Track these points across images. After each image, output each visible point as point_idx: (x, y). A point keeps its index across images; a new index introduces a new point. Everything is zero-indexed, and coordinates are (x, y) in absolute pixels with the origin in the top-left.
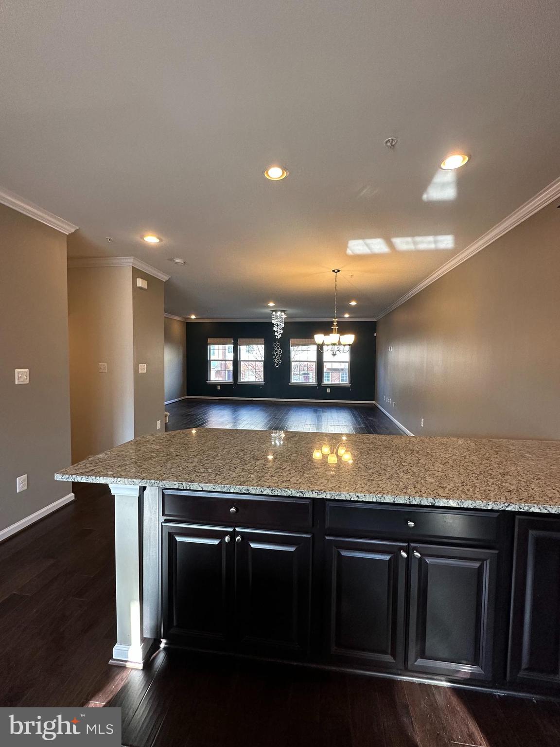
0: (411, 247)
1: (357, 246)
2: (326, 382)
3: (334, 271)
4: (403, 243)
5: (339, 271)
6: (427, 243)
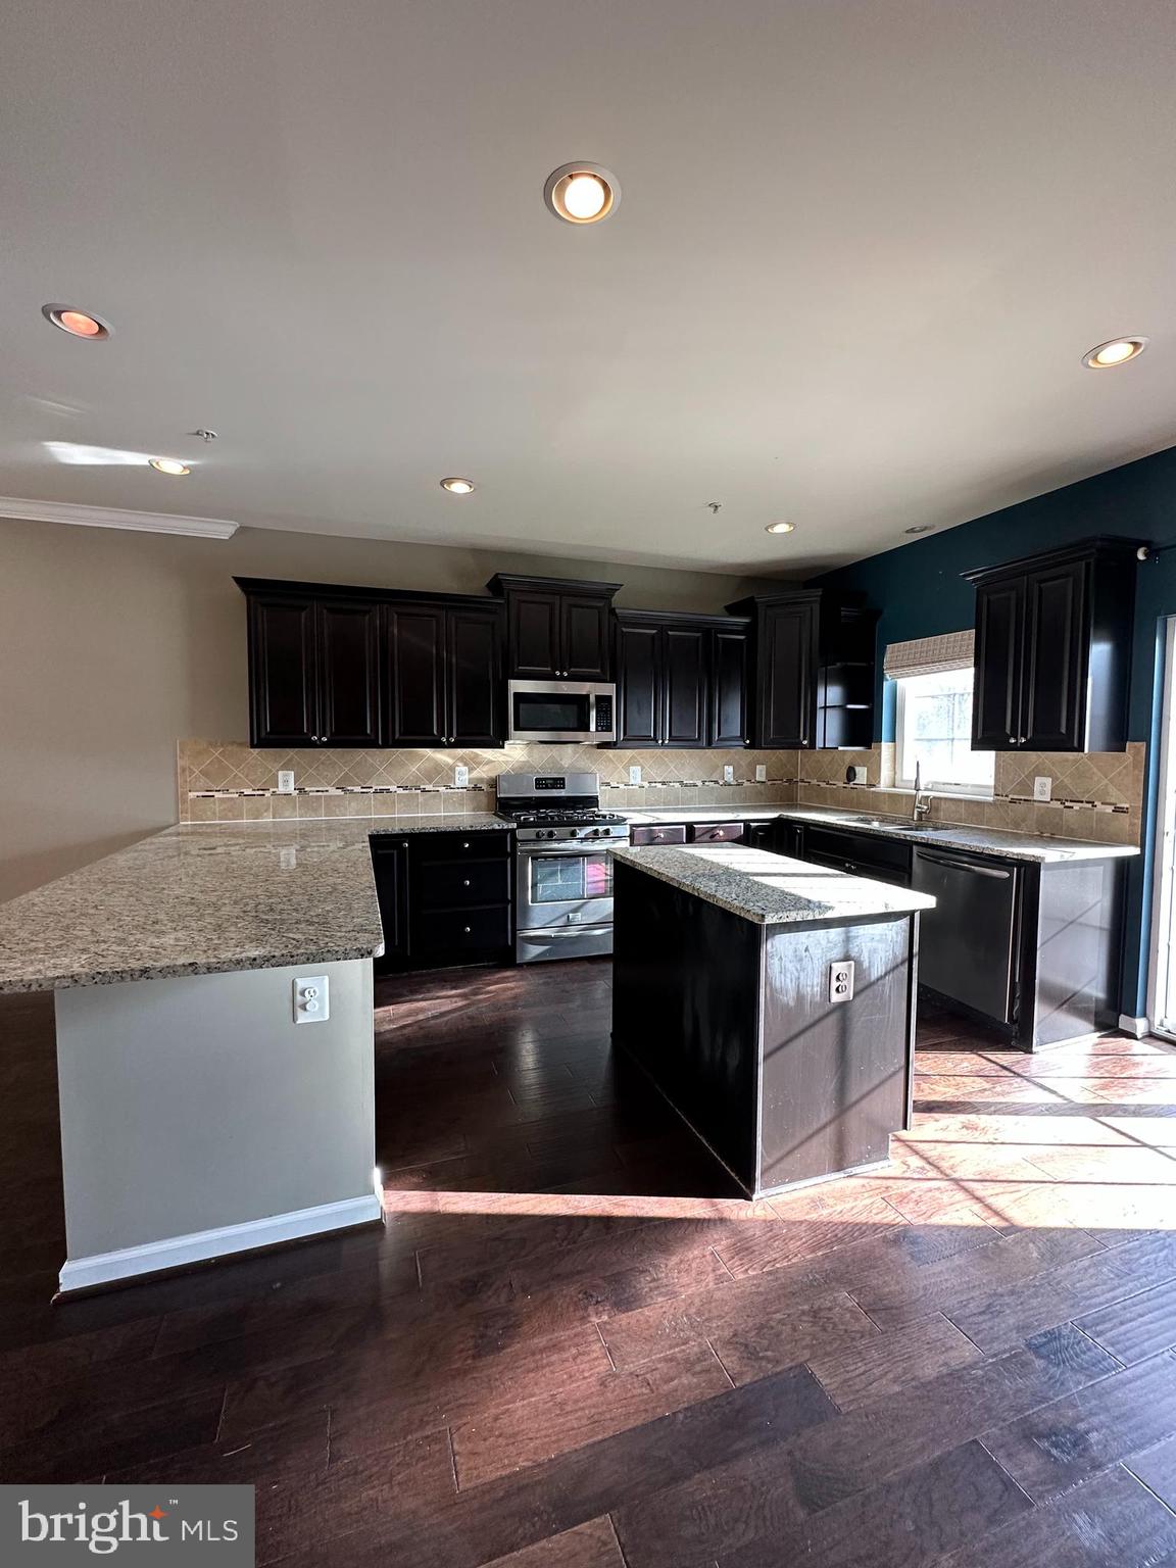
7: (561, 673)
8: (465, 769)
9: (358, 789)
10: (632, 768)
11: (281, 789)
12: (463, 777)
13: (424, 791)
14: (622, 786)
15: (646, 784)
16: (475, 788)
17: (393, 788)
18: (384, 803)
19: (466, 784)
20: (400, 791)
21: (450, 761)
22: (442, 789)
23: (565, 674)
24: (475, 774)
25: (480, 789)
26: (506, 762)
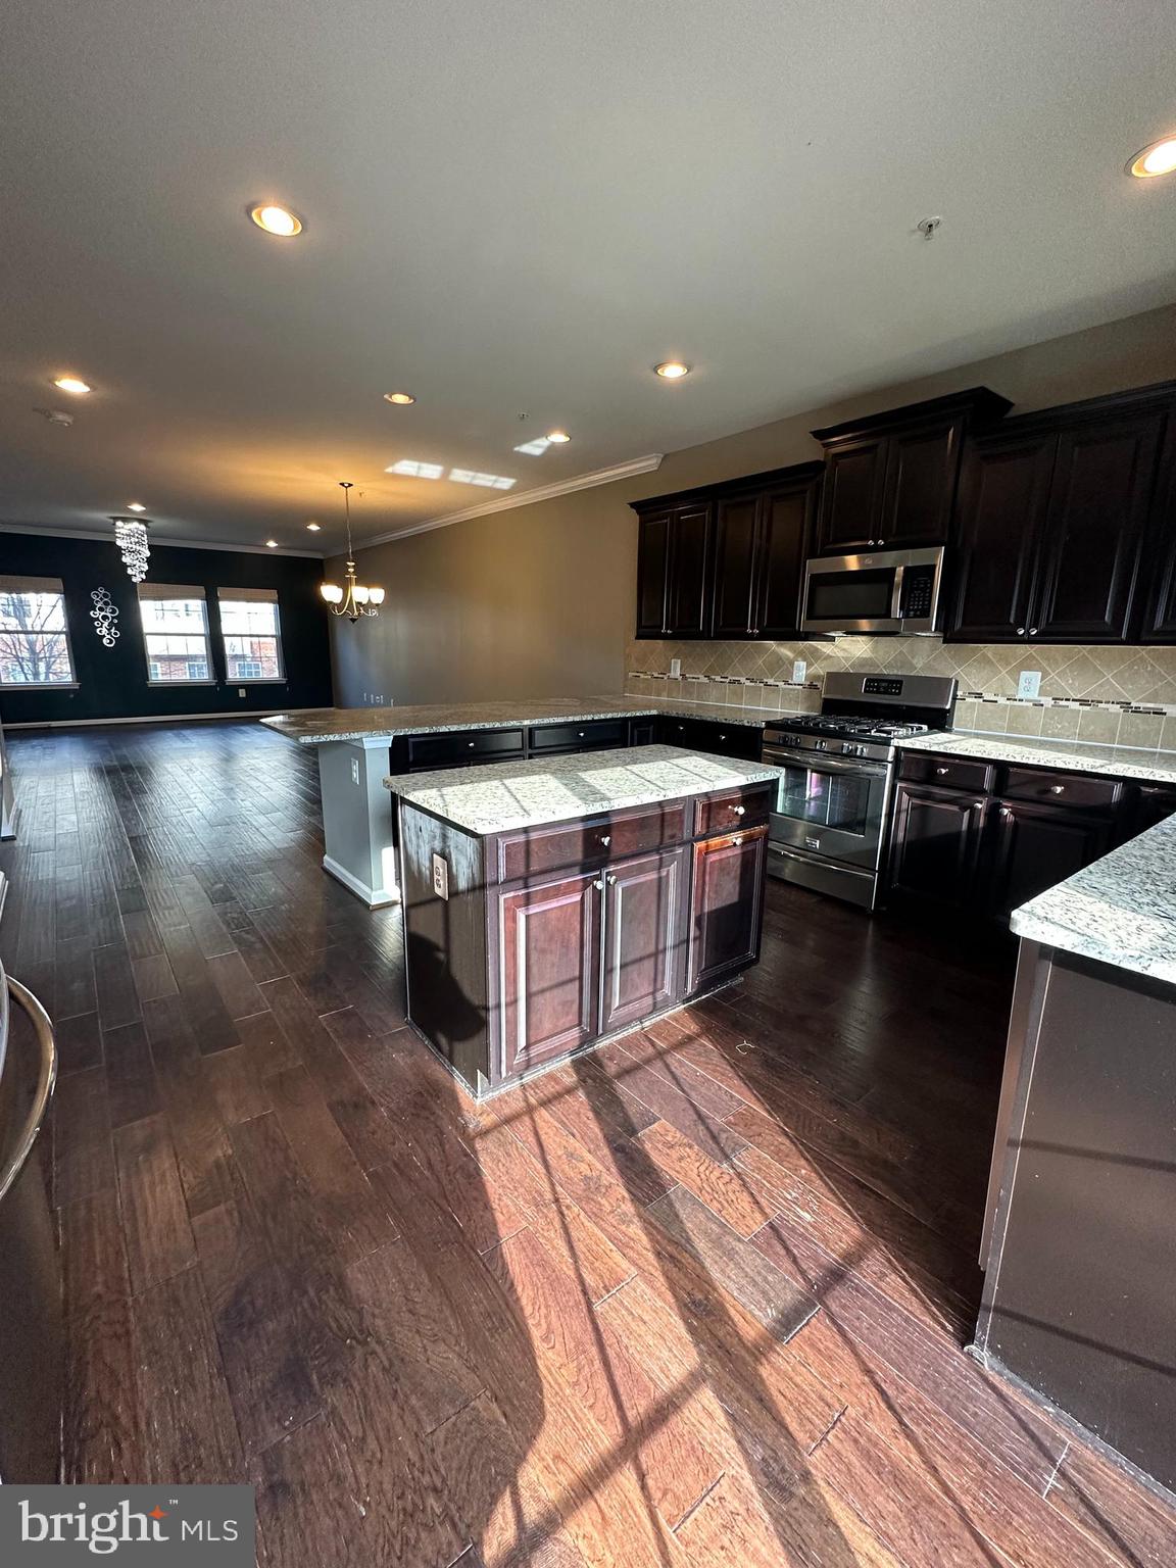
0: (467, 480)
1: (406, 467)
2: (234, 674)
3: (342, 484)
4: (460, 475)
5: (350, 485)
6: (485, 480)
7: (876, 542)
8: (803, 664)
9: (718, 679)
10: (1024, 674)
11: (672, 675)
12: (801, 672)
13: (766, 685)
14: (1002, 701)
15: (1048, 702)
16: (812, 686)
17: (743, 680)
18: (734, 693)
19: (803, 681)
20: (748, 683)
21: (790, 655)
22: (781, 684)
23: (881, 542)
24: (812, 670)
25: (816, 688)
26: (846, 659)
